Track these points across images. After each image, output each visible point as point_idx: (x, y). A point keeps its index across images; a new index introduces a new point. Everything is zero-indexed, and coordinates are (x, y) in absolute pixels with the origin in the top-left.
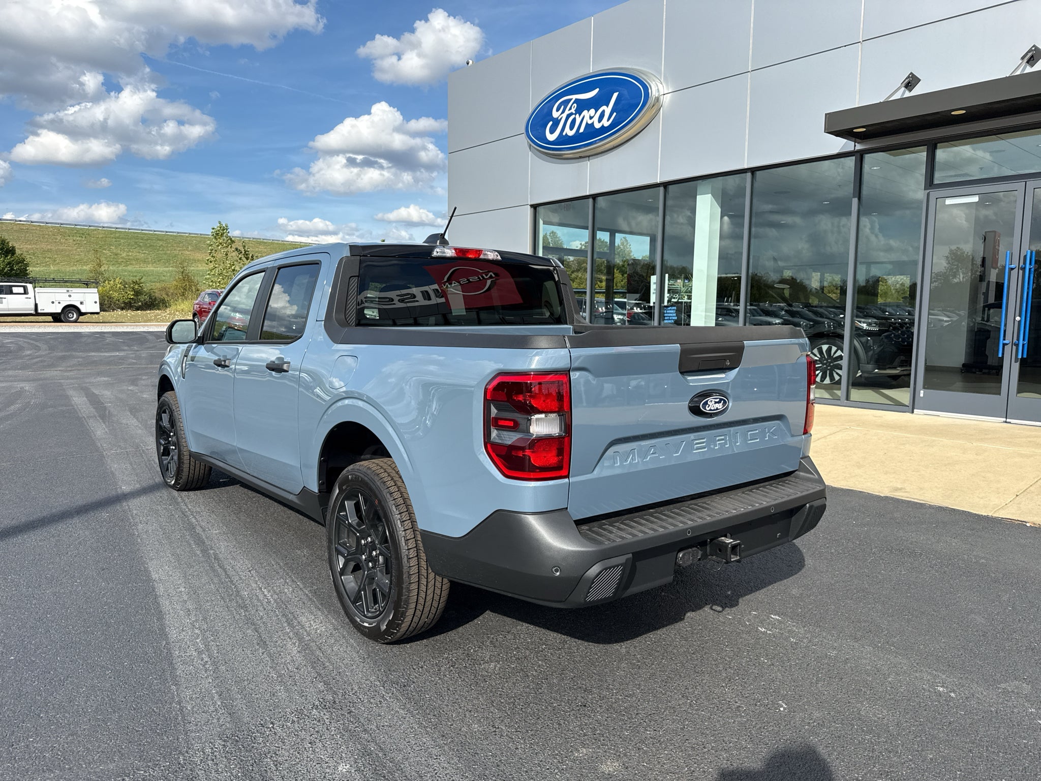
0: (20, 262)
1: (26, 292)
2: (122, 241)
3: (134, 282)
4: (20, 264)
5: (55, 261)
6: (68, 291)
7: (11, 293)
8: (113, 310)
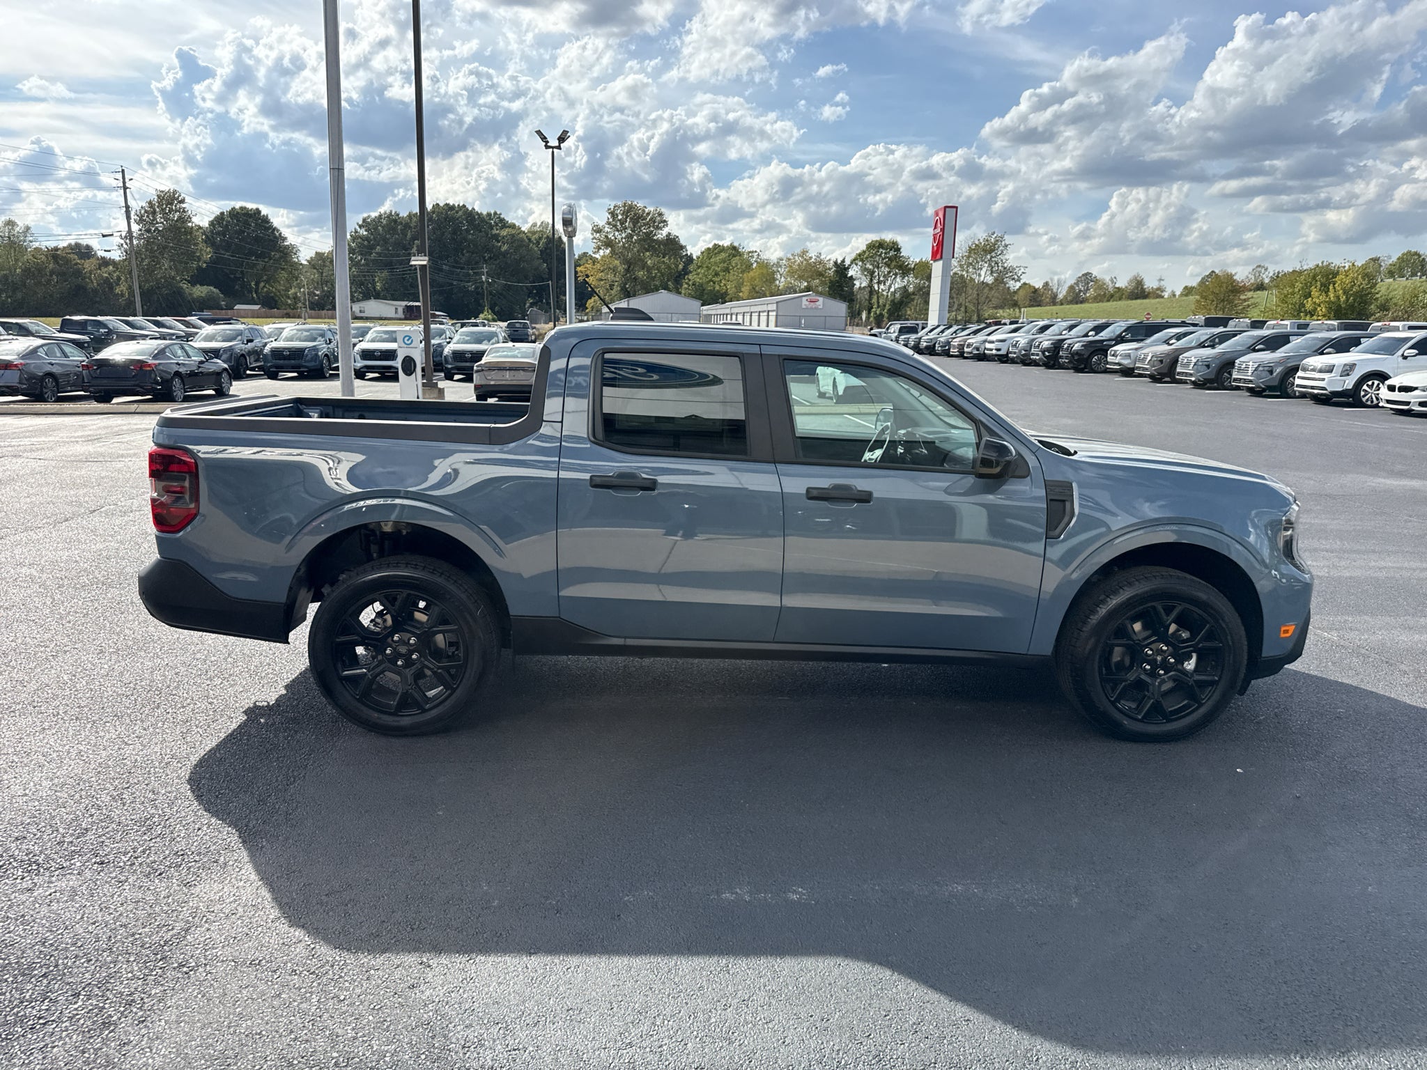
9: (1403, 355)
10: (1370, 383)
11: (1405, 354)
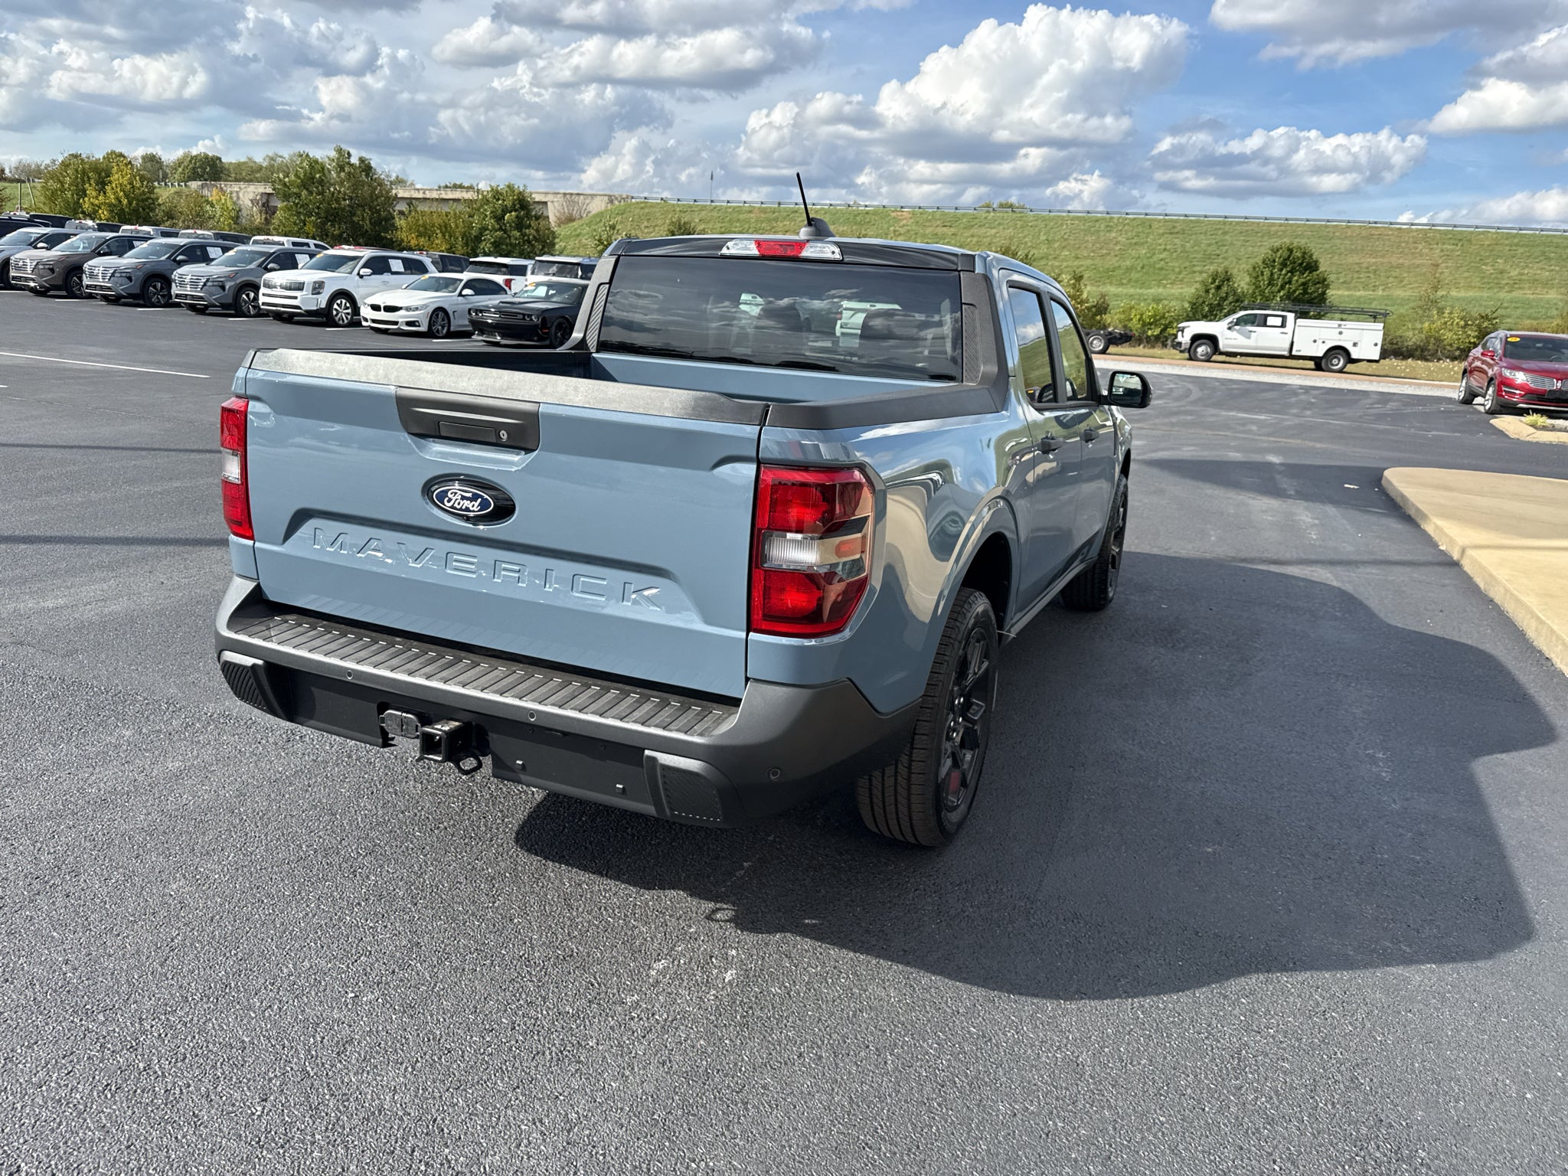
0: (1318, 283)
1: (1283, 325)
2: (1521, 250)
3: (1482, 317)
4: (1318, 286)
5: (1402, 281)
6: (1340, 325)
7: (1264, 324)
8: (1439, 359)
9: (358, 274)
10: (339, 302)
11: (361, 273)
